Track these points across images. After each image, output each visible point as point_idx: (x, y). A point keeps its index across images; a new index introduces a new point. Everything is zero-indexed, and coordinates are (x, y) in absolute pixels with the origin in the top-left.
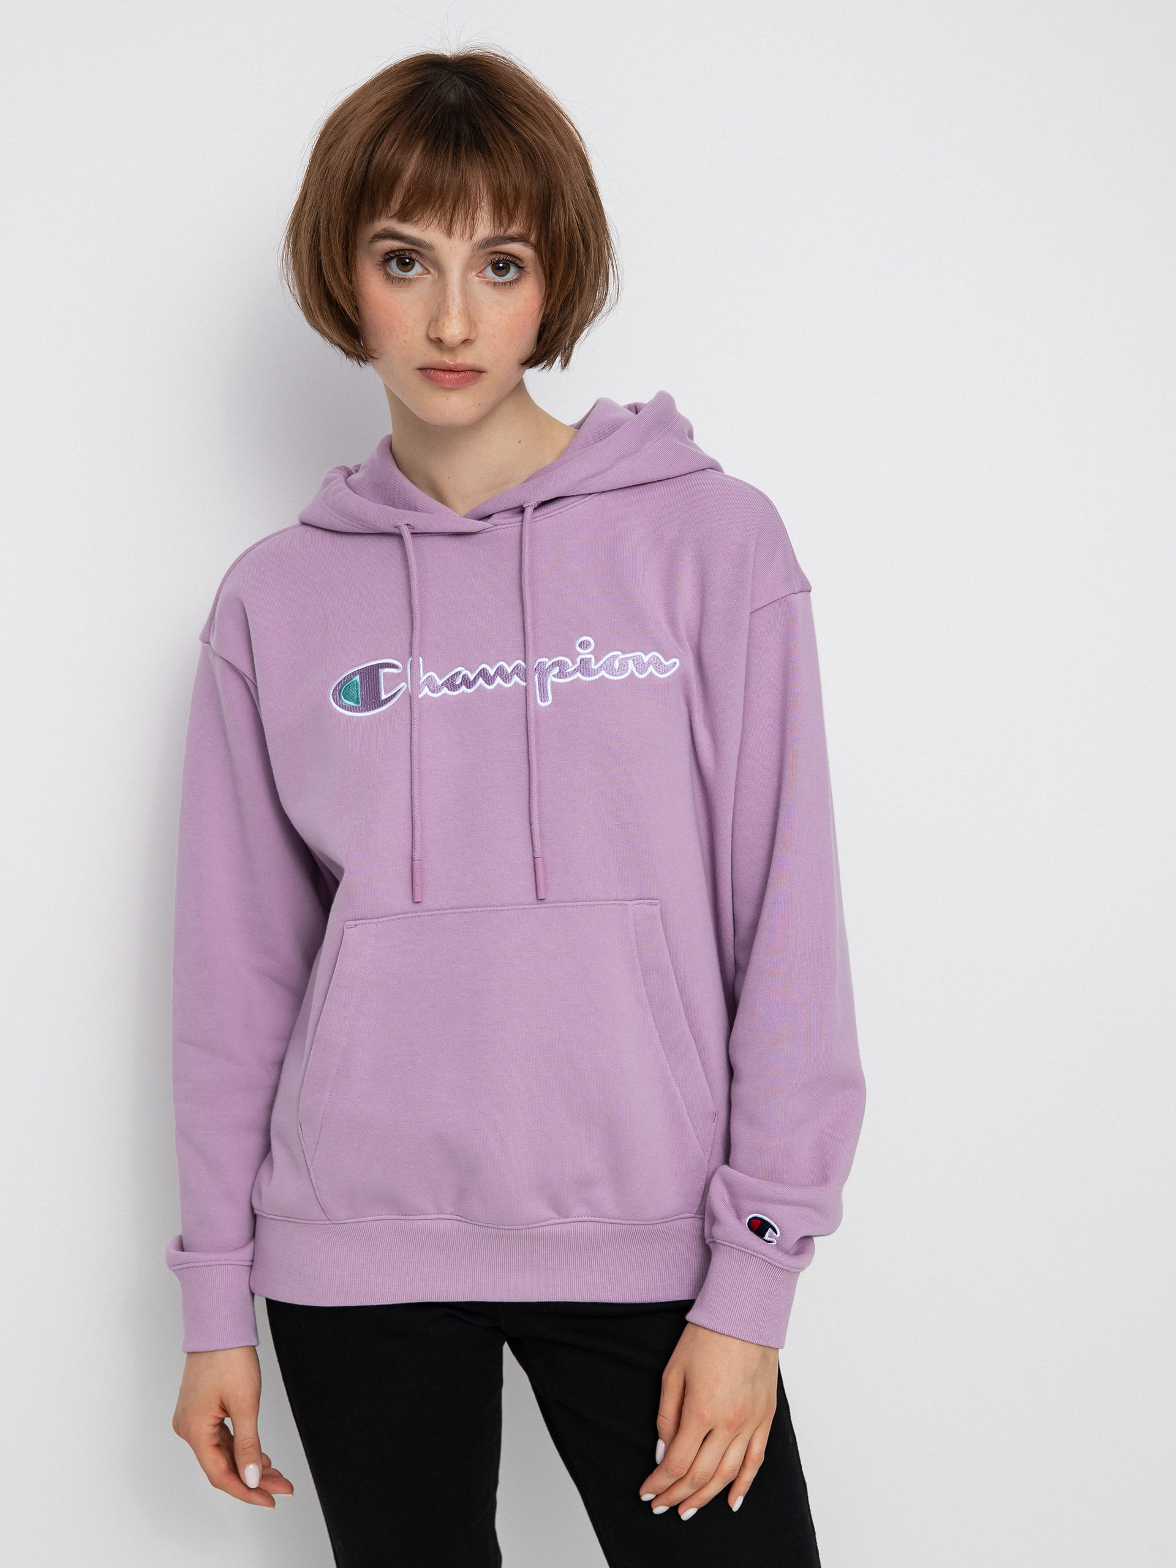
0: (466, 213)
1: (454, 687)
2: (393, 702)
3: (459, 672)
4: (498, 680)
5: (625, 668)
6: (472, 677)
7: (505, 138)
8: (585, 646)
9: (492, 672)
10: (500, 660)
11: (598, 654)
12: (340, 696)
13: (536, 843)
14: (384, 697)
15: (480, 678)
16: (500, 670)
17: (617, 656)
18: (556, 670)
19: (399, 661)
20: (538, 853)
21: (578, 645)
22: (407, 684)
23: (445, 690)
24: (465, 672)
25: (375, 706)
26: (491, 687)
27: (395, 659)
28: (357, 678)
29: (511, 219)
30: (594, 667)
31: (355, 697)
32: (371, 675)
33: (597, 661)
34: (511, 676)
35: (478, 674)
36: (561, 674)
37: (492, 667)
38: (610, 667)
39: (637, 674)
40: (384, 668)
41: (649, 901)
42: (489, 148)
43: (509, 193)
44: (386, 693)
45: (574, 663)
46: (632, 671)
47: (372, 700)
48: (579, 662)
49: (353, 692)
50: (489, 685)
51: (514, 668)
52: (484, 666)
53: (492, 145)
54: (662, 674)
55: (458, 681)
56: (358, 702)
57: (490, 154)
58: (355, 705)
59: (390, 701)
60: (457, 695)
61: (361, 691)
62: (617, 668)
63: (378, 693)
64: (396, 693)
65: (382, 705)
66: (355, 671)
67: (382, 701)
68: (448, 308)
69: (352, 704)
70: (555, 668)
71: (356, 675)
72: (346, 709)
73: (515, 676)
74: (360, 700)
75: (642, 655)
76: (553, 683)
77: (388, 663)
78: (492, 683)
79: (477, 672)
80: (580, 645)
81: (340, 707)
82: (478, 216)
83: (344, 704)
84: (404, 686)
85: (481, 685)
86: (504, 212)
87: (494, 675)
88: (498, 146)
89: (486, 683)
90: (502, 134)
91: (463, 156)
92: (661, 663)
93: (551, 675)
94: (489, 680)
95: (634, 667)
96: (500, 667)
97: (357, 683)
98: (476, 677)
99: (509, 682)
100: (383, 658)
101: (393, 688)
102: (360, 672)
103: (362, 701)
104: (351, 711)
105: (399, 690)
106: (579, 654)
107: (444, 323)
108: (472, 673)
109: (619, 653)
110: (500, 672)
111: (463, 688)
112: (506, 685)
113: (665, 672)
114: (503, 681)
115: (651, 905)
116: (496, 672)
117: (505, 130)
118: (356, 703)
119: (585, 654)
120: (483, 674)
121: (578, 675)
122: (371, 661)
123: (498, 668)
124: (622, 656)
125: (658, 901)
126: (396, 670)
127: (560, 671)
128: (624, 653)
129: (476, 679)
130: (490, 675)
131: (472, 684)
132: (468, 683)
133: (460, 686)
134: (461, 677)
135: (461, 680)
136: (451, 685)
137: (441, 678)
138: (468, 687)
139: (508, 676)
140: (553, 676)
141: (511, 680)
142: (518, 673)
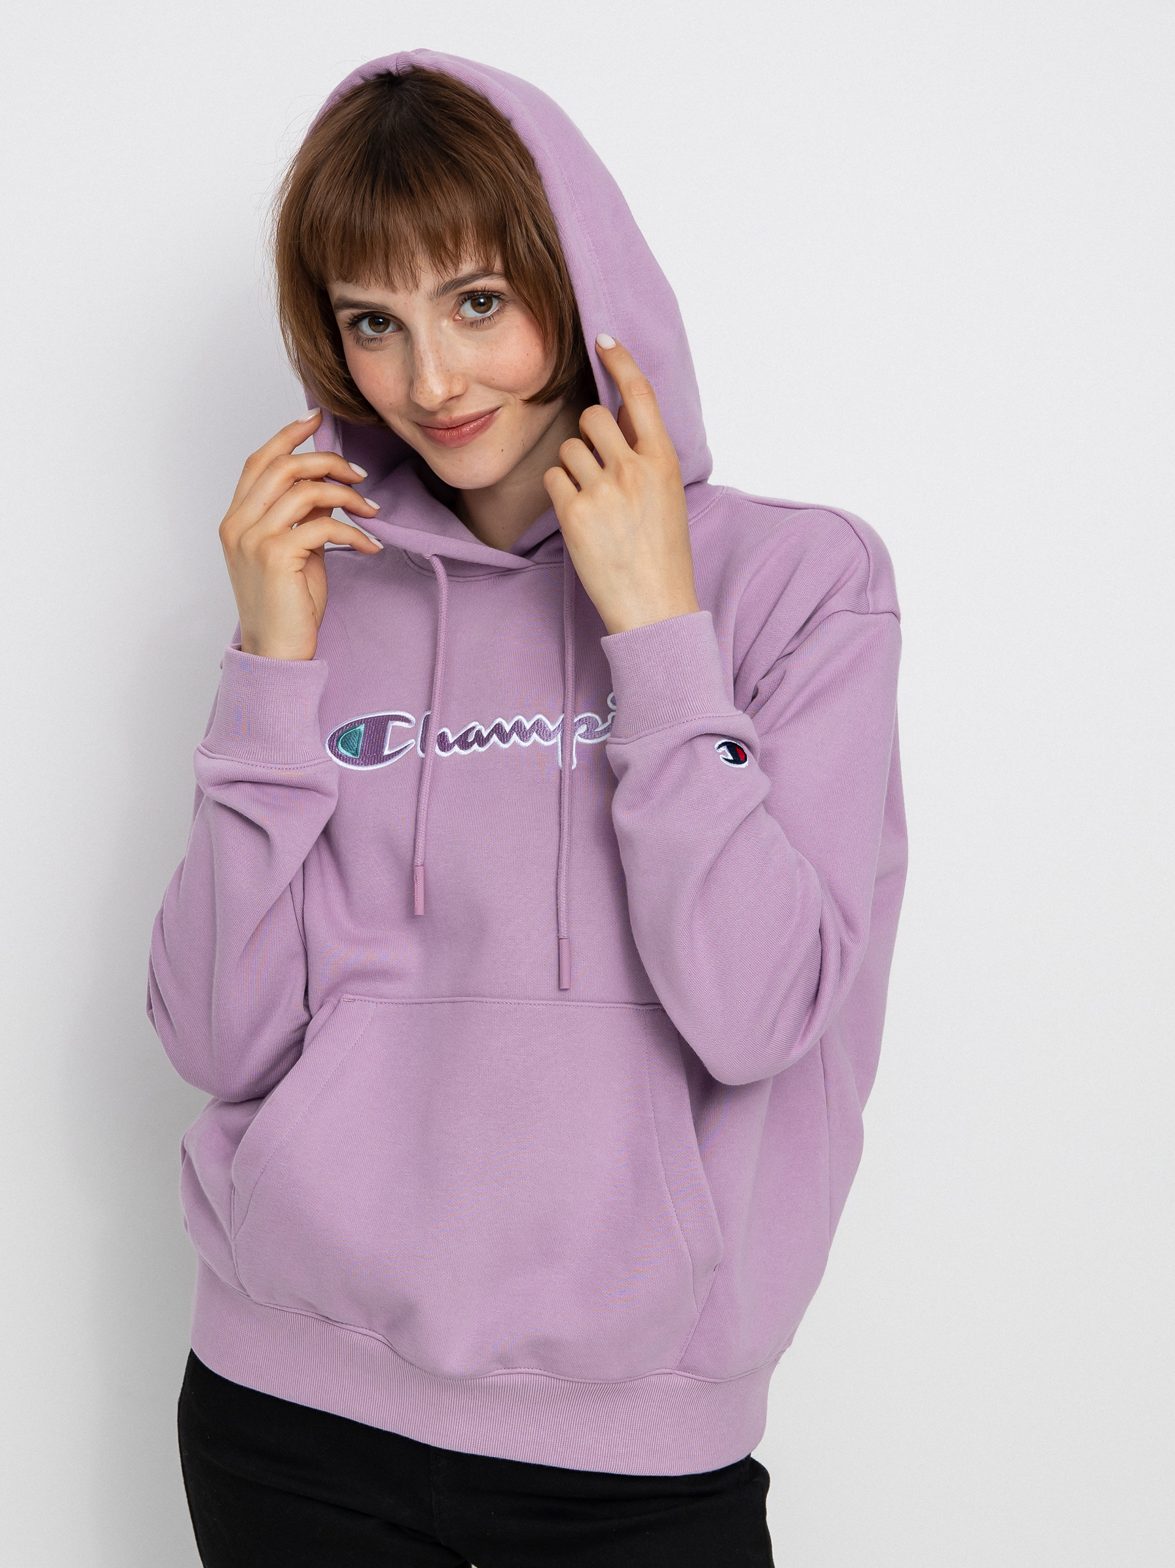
1: (465, 746)
2: (396, 760)
3: (474, 728)
4: (515, 738)
6: (485, 734)
9: (507, 728)
10: (518, 714)
12: (337, 744)
13: (562, 922)
14: (387, 752)
15: (494, 735)
16: (518, 726)
18: (583, 728)
19: (413, 716)
20: (564, 933)
21: (610, 700)
22: (416, 740)
23: (456, 749)
24: (479, 727)
25: (374, 761)
26: (506, 746)
27: (409, 713)
28: (362, 728)
31: (355, 748)
32: (378, 727)
34: (530, 733)
35: (493, 729)
36: (589, 733)
37: (508, 722)
40: (394, 720)
44: (390, 748)
45: (604, 721)
47: (373, 752)
48: (610, 721)
49: (353, 742)
50: (504, 743)
51: (534, 724)
52: (499, 720)
55: (471, 739)
56: (356, 754)
58: (352, 756)
59: (392, 757)
60: (468, 755)
61: (363, 742)
63: (382, 747)
64: (401, 750)
65: (383, 761)
66: (362, 719)
67: (383, 757)
69: (349, 755)
70: (582, 726)
71: (361, 723)
72: (340, 759)
73: (535, 733)
74: (359, 751)
76: (578, 743)
77: (400, 716)
78: (508, 741)
79: (492, 728)
80: (613, 701)
81: (335, 755)
83: (340, 753)
84: (412, 743)
85: (494, 744)
87: (510, 731)
89: (501, 740)
93: (577, 734)
94: (504, 737)
96: (517, 722)
97: (360, 733)
98: (489, 734)
99: (527, 740)
100: (397, 710)
101: (401, 743)
102: (366, 721)
103: (361, 754)
104: (346, 762)
105: (406, 747)
108: (486, 729)
110: (517, 728)
111: (475, 746)
112: (523, 744)
114: (521, 739)
116: (513, 729)
118: (353, 754)
120: (498, 730)
121: (608, 735)
122: (382, 711)
123: (515, 724)
126: (407, 724)
127: (588, 730)
129: (490, 736)
130: (505, 731)
131: (485, 742)
132: (481, 740)
133: (472, 743)
134: (474, 734)
135: (474, 737)
136: (463, 743)
137: (453, 734)
138: (481, 745)
139: (527, 733)
140: (579, 735)
141: (530, 737)
142: (538, 730)
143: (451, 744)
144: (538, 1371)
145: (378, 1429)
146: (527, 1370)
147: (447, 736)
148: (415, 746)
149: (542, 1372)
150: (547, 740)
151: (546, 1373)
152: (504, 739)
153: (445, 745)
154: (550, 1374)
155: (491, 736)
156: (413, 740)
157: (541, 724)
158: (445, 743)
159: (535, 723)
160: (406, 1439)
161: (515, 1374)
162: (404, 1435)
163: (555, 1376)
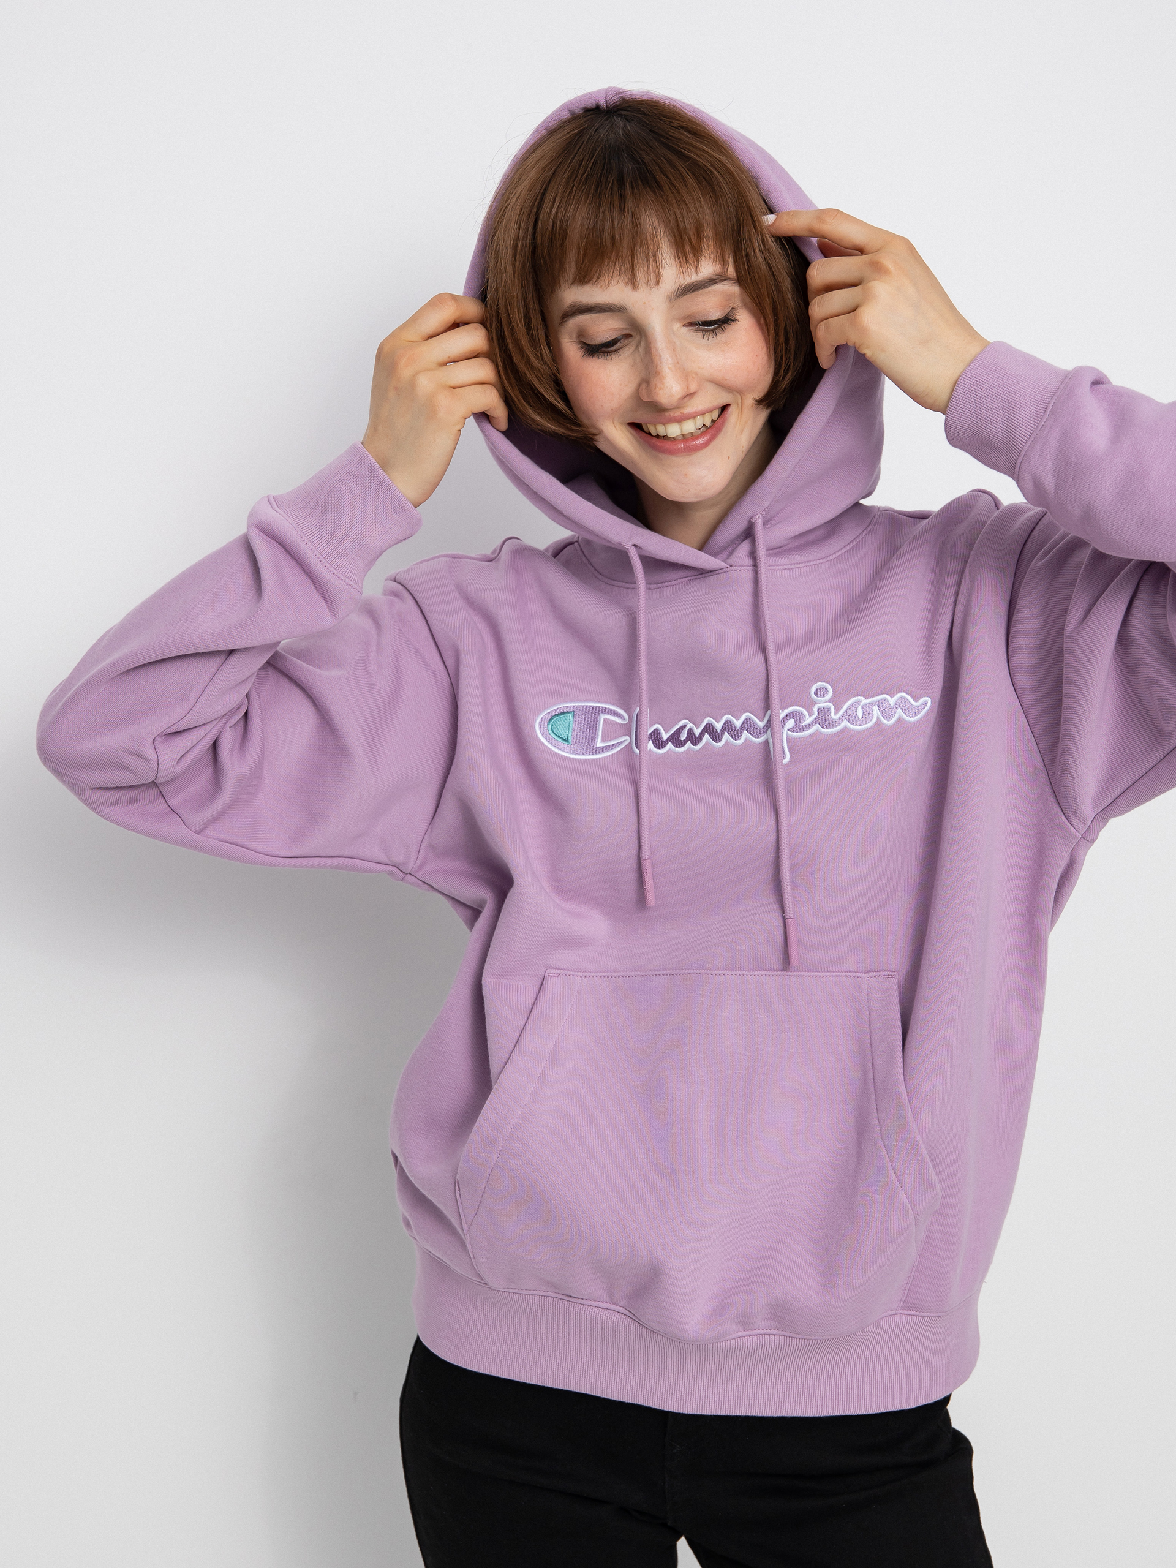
0: (647, 258)
1: (679, 743)
2: (612, 752)
3: (685, 726)
4: (726, 736)
5: (870, 715)
6: (697, 732)
7: (674, 167)
8: (822, 694)
9: (718, 727)
10: (726, 714)
11: (837, 702)
12: (548, 729)
14: (601, 745)
15: (706, 734)
16: (728, 726)
17: (860, 701)
18: (791, 723)
19: (624, 713)
20: (790, 913)
21: (813, 693)
22: (631, 737)
23: (670, 745)
24: (690, 725)
25: (591, 752)
26: (719, 745)
27: (619, 709)
28: (571, 716)
29: (697, 253)
30: (834, 716)
31: (566, 735)
32: (588, 718)
33: (837, 710)
34: (741, 731)
36: (797, 728)
37: (718, 722)
38: (850, 716)
39: (884, 721)
40: (605, 715)
41: (886, 973)
42: (657, 183)
43: (688, 227)
44: (603, 741)
45: (811, 714)
46: (878, 718)
47: (587, 745)
48: (816, 713)
49: (564, 729)
50: (717, 742)
52: (709, 719)
53: (661, 177)
54: (913, 717)
55: (683, 737)
57: (660, 187)
59: (608, 750)
60: (683, 752)
61: (575, 731)
62: (860, 717)
63: (595, 739)
64: (615, 744)
66: (570, 707)
68: (657, 367)
69: (562, 742)
70: (789, 721)
71: (570, 712)
72: (554, 746)
73: (745, 731)
74: (574, 740)
75: (888, 697)
76: (788, 739)
77: (610, 712)
78: (720, 740)
79: (703, 727)
80: (816, 693)
81: (547, 741)
82: (659, 257)
83: (552, 739)
84: (627, 740)
85: (707, 743)
86: (688, 247)
87: (721, 731)
88: (667, 177)
89: (713, 740)
90: (670, 163)
91: (630, 196)
92: (911, 705)
93: (786, 729)
94: (716, 736)
95: (880, 714)
96: (727, 721)
97: (570, 721)
98: (701, 732)
99: (739, 738)
101: (614, 738)
103: (577, 742)
104: (561, 750)
105: (619, 741)
106: (815, 703)
107: (656, 385)
108: (696, 728)
109: (862, 698)
110: (728, 727)
111: (690, 745)
112: (735, 742)
113: (916, 714)
114: (732, 737)
115: (888, 977)
116: (724, 729)
117: (674, 158)
118: (568, 742)
119: (823, 702)
120: (709, 729)
121: (817, 727)
123: (725, 723)
124: (864, 701)
125: (896, 973)
126: (619, 720)
127: (796, 723)
128: (866, 698)
129: (702, 734)
130: (716, 731)
131: (698, 741)
132: (694, 739)
133: (685, 742)
134: (686, 732)
135: (686, 735)
136: (676, 739)
137: (666, 732)
138: (695, 743)
139: (737, 732)
140: (788, 730)
141: (741, 735)
142: (748, 728)
143: (665, 742)
144: (776, 1332)
145: (620, 1402)
146: (765, 1331)
147: (659, 733)
148: (630, 743)
149: (780, 1332)
150: (758, 738)
151: (783, 1333)
152: (716, 738)
153: (659, 742)
154: (788, 1334)
155: (703, 736)
156: (627, 738)
157: (750, 723)
158: (658, 740)
159: (744, 722)
160: (650, 1409)
161: (754, 1335)
162: (647, 1405)
163: (792, 1336)
